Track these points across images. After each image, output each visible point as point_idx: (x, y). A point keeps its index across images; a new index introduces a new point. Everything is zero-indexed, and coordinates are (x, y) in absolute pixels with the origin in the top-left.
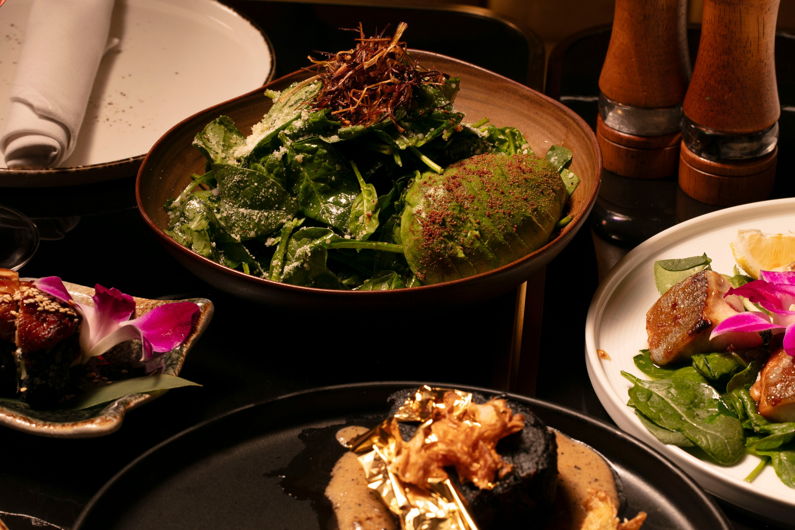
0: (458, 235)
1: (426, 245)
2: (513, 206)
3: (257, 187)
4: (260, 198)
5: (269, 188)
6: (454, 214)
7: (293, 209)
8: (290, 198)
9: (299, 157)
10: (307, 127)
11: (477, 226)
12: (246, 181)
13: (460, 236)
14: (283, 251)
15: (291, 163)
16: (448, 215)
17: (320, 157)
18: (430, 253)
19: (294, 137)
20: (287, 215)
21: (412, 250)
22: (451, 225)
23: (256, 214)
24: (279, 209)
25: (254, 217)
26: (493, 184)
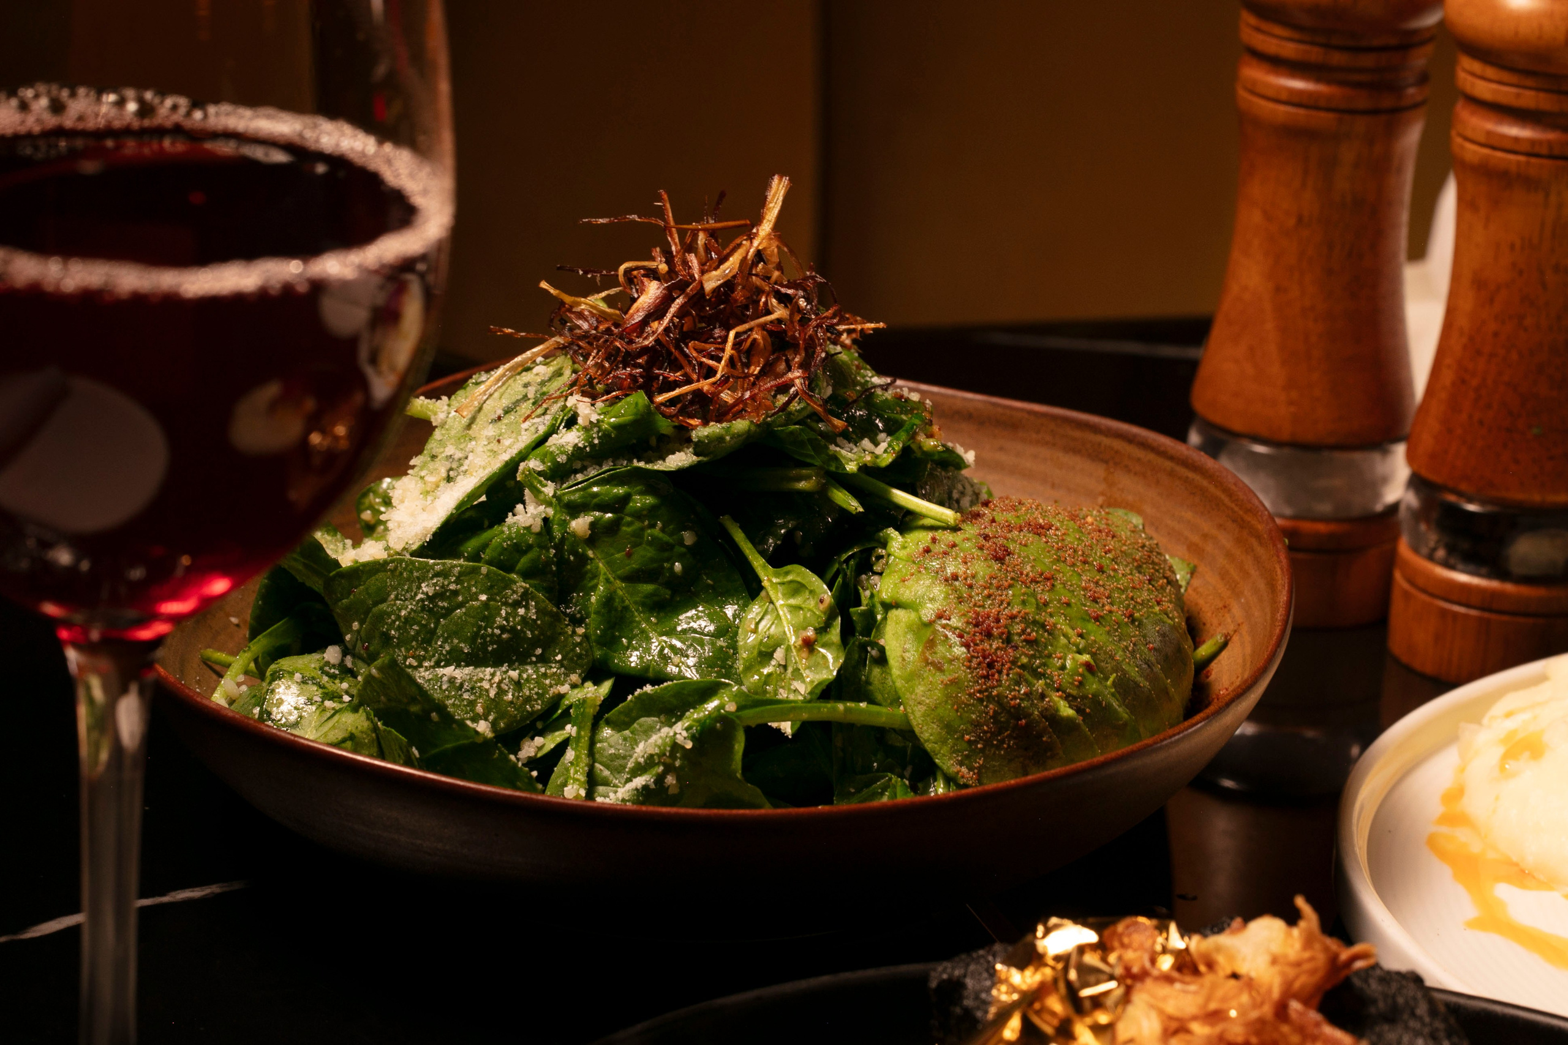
0: (1044, 665)
1: (980, 692)
2: (1132, 599)
3: (486, 604)
4: (497, 631)
5: (517, 604)
6: (1027, 614)
7: (580, 656)
8: (569, 630)
9: (580, 524)
10: (596, 441)
11: (1082, 643)
12: (455, 593)
13: (1048, 667)
14: (585, 759)
15: (563, 540)
16: (1012, 617)
17: (638, 515)
18: (995, 711)
19: (559, 473)
20: (567, 675)
21: (940, 711)
22: (1025, 640)
23: (489, 677)
24: (544, 660)
25: (486, 685)
26: (1075, 551)
